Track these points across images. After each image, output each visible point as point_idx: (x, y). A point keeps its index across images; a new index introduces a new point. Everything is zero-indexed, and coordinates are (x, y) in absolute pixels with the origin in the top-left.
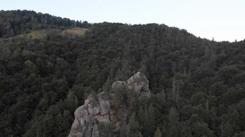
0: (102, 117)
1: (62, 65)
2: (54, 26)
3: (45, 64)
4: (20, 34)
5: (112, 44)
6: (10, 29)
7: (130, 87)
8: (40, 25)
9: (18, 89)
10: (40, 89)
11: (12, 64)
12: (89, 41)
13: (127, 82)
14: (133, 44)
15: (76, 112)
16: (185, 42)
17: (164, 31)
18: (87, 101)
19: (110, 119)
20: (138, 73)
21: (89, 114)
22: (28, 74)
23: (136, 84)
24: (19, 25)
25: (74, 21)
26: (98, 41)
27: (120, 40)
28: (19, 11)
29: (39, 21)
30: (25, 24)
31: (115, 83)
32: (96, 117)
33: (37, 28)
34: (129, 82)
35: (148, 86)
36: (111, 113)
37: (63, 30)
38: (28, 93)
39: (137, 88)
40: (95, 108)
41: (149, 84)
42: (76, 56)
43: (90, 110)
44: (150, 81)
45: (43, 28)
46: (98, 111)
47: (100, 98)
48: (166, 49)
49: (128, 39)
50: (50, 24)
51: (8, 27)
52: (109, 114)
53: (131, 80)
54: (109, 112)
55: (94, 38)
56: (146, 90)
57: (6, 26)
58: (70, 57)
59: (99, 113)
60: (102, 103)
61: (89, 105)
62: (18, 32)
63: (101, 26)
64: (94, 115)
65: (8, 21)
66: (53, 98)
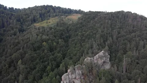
0: (76, 80)
1: (61, 44)
2: (62, 14)
3: (53, 44)
4: (44, 20)
5: (91, 28)
6: (39, 18)
7: (95, 61)
8: (55, 14)
9: (38, 60)
10: (48, 60)
11: (36, 45)
12: (78, 26)
13: (94, 58)
14: (104, 28)
15: (63, 77)
16: (141, 26)
17: (128, 17)
18: (69, 71)
19: (81, 81)
20: (103, 51)
21: (69, 78)
22: (44, 50)
23: (100, 59)
24: (44, 15)
25: (73, 9)
26: (83, 26)
27: (96, 25)
28: (44, 6)
29: (55, 12)
30: (47, 14)
31: (86, 59)
32: (73, 80)
33: (53, 16)
34: (95, 58)
35: (108, 59)
36: (82, 78)
37: (67, 16)
38: (42, 62)
39: (100, 62)
40: (73, 75)
41: (110, 58)
42: (70, 37)
43: (70, 76)
44: (110, 56)
45: (56, 15)
46: (74, 77)
47: (76, 69)
48: (126, 32)
49: (101, 24)
50: (60, 13)
51: (38, 16)
52: (80, 78)
53: (96, 57)
54: (81, 77)
55: (81, 23)
56: (107, 62)
57: (37, 16)
58: (67, 37)
59: (75, 78)
60: (77, 72)
61: (70, 73)
62: (43, 19)
63: (87, 14)
64: (72, 79)
65: (38, 13)
66: (54, 66)
